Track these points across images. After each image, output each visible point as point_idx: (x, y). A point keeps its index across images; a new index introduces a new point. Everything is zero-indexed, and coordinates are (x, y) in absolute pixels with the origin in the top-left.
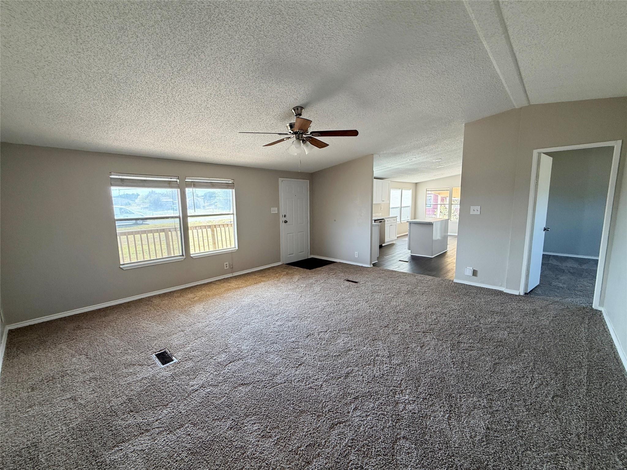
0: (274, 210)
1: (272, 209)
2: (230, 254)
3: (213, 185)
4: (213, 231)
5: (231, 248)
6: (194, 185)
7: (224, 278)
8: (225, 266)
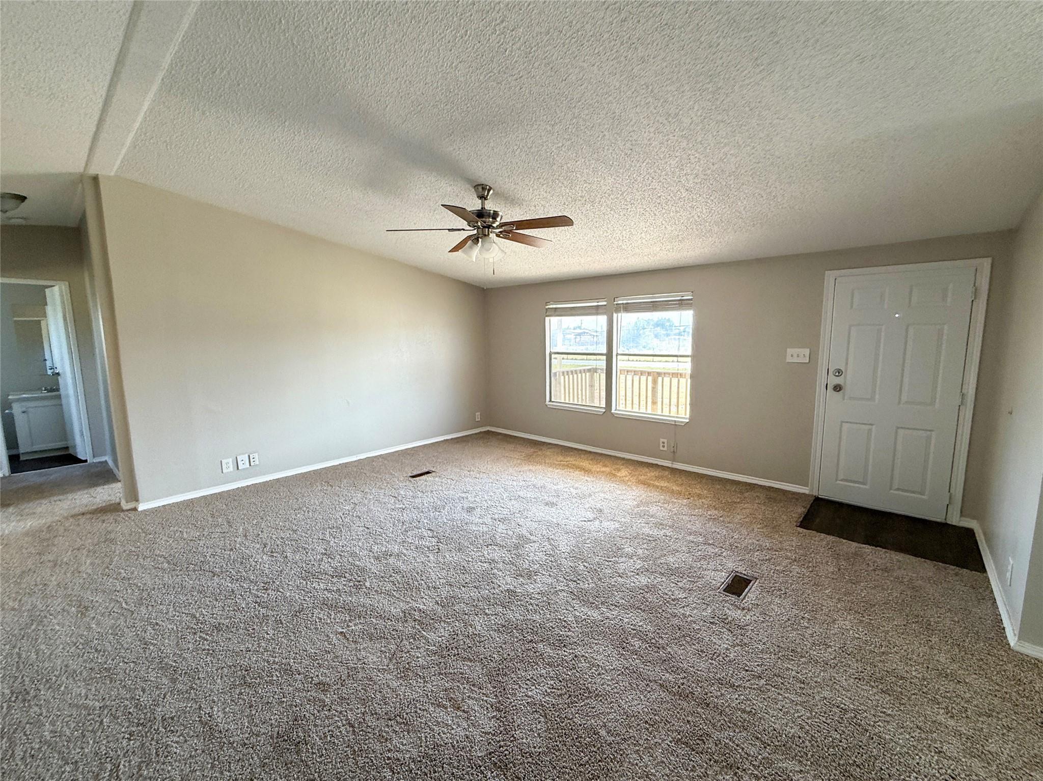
0: (797, 355)
1: (790, 351)
2: (672, 427)
3: (654, 306)
4: (655, 382)
5: (677, 417)
6: (627, 308)
7: (656, 462)
8: (662, 445)
